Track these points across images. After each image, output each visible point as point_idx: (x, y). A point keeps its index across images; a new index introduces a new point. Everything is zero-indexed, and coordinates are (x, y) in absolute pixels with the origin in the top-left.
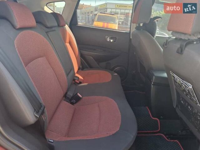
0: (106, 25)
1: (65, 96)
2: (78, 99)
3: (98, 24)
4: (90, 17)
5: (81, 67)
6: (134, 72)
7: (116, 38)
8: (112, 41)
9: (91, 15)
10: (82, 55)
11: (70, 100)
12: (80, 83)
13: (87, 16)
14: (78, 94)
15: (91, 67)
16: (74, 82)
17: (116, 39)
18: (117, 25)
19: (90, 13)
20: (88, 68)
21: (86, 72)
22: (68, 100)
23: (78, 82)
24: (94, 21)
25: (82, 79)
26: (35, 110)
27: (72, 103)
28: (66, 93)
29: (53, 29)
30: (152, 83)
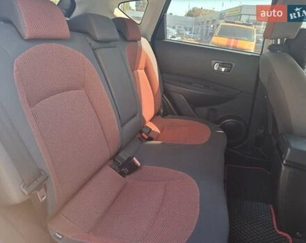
0: (232, 42)
1: (114, 158)
2: (133, 168)
3: (218, 41)
4: (209, 28)
5: (162, 111)
6: (261, 132)
7: (231, 65)
8: (223, 69)
9: (212, 26)
10: (165, 92)
11: (121, 167)
12: (151, 139)
13: (204, 28)
14: (134, 159)
15: (180, 114)
16: (139, 136)
17: (231, 68)
18: (254, 43)
19: (210, 22)
20: (173, 114)
21: (170, 120)
22: (117, 167)
23: (147, 137)
24: (212, 36)
25: (159, 132)
26: (23, 181)
27: (123, 174)
28: (117, 153)
29: (112, 44)
30: (284, 162)
